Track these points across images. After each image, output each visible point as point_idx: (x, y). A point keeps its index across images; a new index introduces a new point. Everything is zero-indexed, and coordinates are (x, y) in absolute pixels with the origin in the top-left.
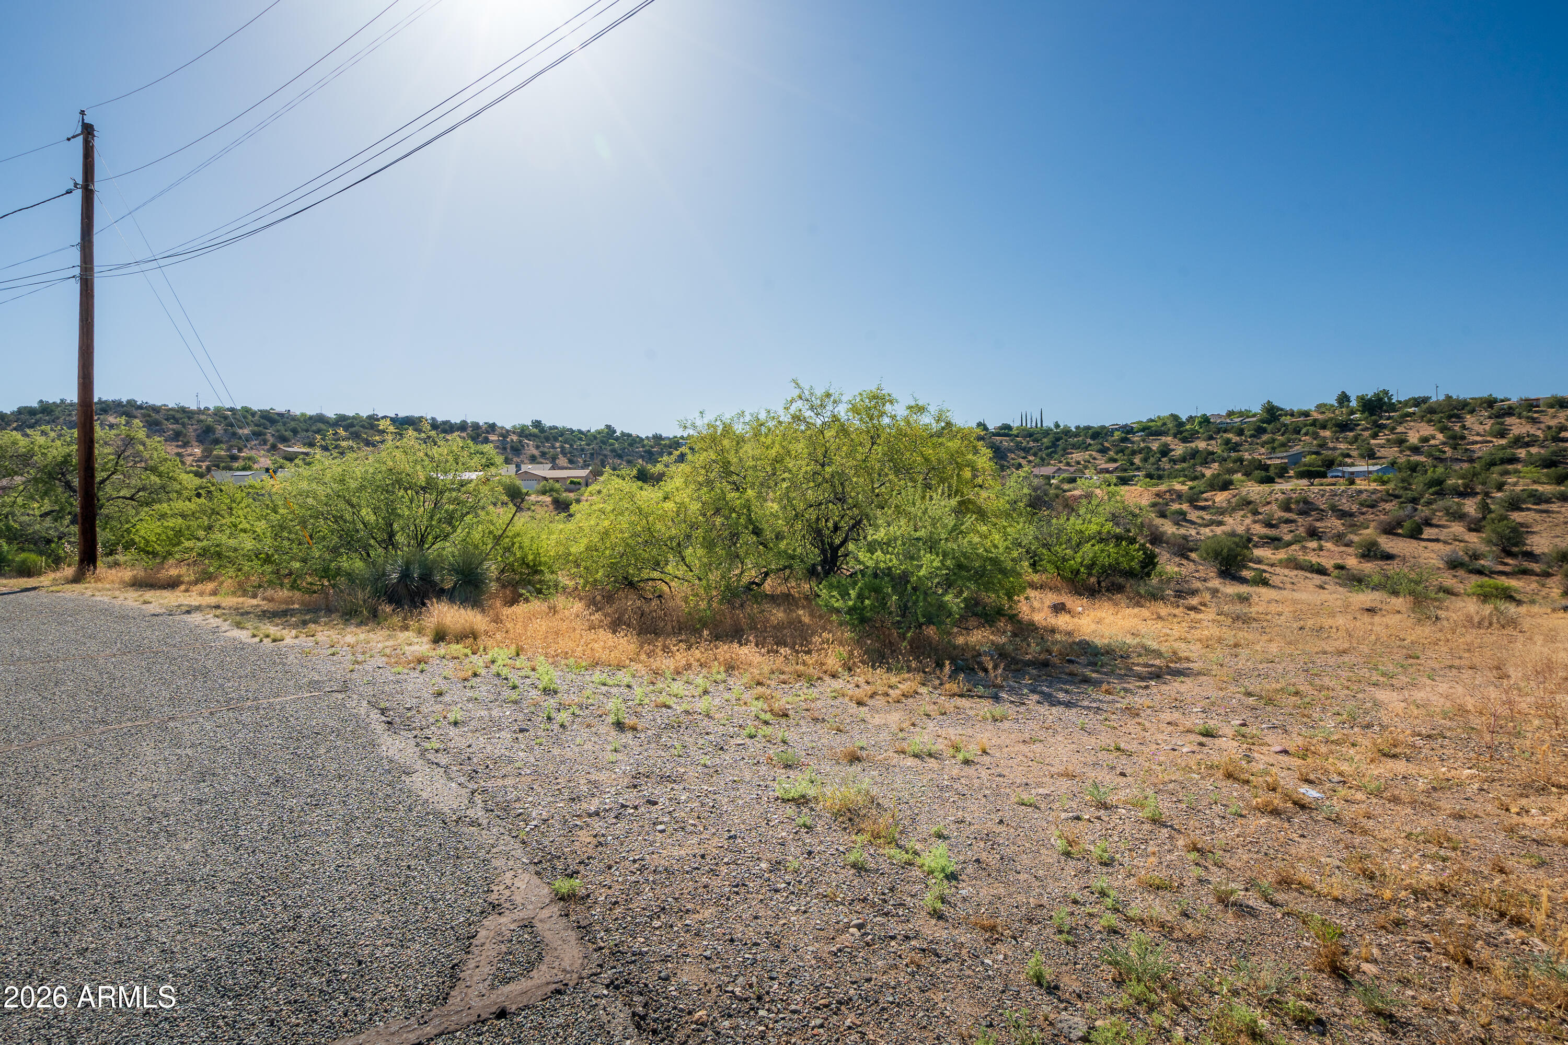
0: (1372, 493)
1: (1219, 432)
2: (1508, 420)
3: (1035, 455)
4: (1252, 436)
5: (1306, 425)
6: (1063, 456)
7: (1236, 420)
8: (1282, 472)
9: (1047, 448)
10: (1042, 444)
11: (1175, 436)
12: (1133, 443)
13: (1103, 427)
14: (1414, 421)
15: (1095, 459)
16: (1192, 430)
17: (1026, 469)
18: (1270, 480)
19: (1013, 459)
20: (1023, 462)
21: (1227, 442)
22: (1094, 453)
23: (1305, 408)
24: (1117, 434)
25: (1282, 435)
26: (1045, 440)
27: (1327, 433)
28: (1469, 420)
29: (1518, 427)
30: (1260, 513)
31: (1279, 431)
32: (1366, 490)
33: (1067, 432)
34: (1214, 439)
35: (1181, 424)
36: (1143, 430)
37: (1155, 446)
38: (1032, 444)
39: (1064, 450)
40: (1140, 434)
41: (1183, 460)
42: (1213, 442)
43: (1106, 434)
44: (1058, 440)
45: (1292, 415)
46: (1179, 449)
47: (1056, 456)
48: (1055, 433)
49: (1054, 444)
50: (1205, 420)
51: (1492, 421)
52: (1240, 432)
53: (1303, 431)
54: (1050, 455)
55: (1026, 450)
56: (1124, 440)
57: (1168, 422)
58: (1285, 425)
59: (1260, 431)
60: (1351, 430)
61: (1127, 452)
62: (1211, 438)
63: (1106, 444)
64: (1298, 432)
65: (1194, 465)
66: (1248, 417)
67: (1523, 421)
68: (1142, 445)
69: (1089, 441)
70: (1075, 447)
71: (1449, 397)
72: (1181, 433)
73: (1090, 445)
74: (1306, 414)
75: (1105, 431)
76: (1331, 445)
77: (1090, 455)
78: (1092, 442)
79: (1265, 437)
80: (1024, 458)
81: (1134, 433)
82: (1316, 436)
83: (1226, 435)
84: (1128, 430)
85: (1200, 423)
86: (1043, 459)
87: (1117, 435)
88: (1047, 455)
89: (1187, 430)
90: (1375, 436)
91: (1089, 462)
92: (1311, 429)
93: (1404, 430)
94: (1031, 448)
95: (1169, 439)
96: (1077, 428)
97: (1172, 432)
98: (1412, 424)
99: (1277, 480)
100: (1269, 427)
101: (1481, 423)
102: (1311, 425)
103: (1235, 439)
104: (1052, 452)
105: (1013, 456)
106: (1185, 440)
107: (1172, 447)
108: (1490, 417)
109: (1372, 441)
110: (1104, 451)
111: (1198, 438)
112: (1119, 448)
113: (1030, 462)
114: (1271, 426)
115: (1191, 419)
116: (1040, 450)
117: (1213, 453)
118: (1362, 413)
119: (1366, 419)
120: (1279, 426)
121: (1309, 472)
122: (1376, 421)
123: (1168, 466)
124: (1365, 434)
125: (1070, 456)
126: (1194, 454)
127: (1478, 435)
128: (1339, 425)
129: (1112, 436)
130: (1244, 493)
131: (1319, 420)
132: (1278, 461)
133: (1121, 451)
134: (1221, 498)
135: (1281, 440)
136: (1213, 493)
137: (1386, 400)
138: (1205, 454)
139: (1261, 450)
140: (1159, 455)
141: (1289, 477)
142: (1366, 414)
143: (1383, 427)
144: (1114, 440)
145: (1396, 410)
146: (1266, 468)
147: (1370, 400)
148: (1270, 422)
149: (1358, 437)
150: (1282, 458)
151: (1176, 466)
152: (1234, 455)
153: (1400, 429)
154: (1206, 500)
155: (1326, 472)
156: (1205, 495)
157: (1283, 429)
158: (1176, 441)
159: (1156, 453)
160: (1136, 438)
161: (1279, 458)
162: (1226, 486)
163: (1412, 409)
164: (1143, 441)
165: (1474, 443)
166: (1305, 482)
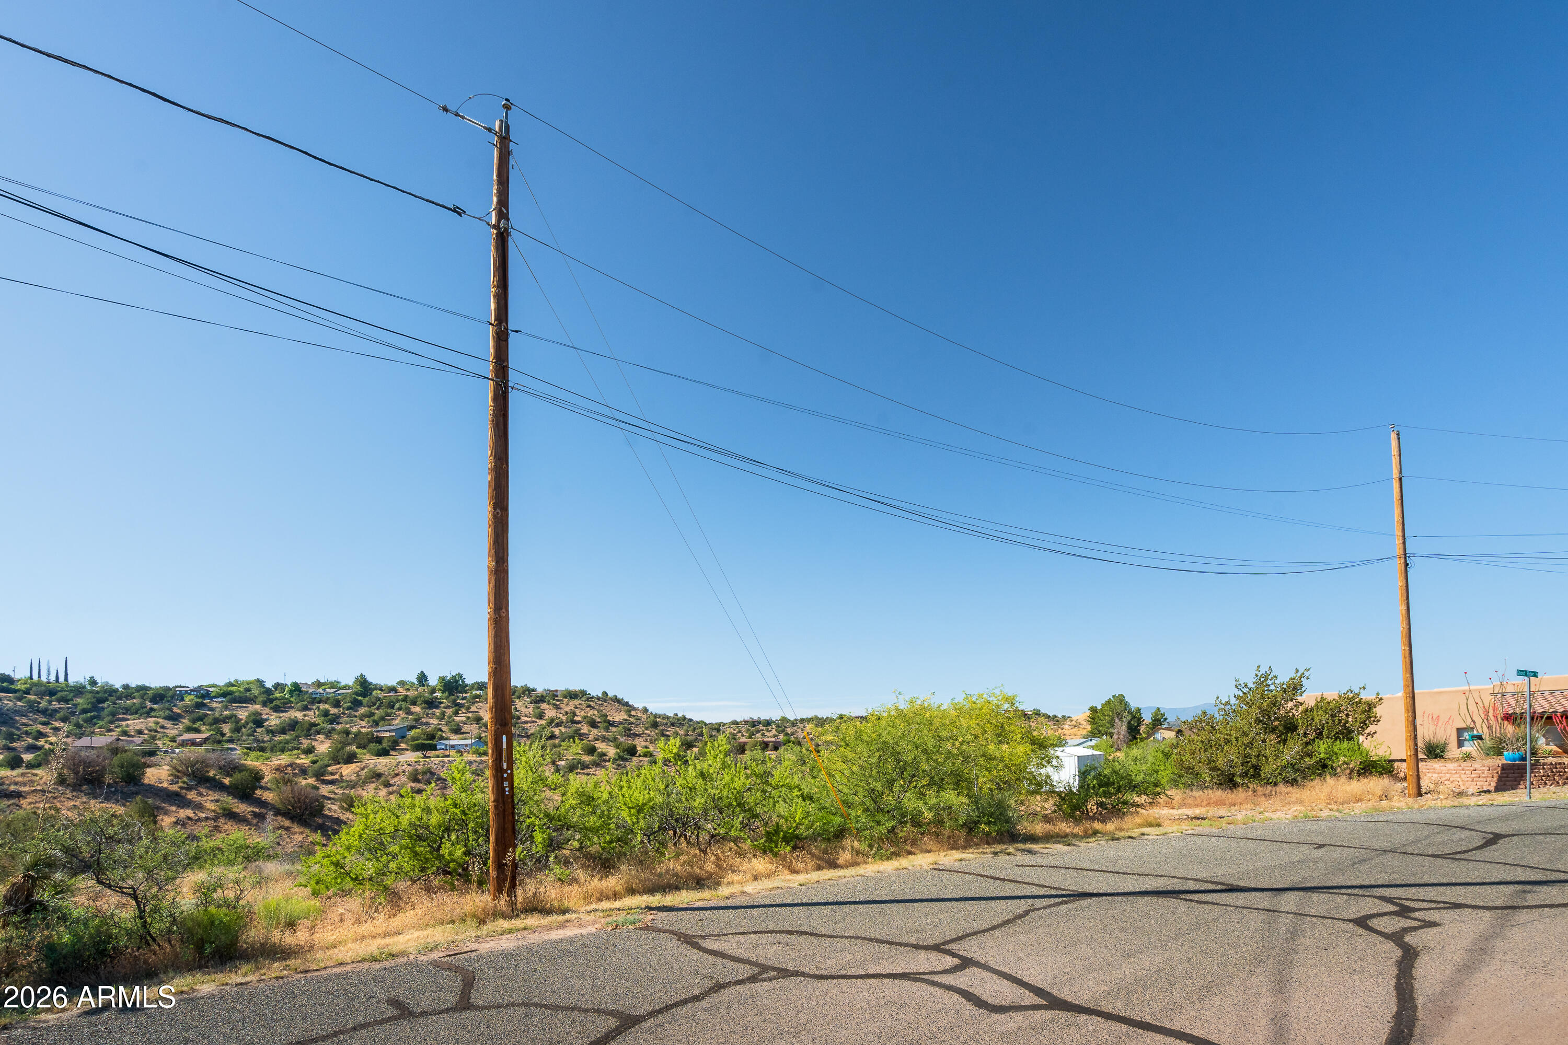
0: (480, 763)
1: (312, 704)
2: (544, 706)
3: (64, 720)
4: (348, 708)
5: (398, 701)
6: (111, 722)
7: (330, 691)
8: (394, 745)
9: (84, 711)
10: (76, 705)
11: (264, 704)
12: (212, 709)
13: (168, 689)
14: (482, 702)
15: (163, 727)
16: (283, 698)
17: (52, 739)
18: (385, 753)
19: (27, 726)
20: (46, 729)
21: (326, 714)
22: (160, 720)
23: (390, 684)
24: (188, 698)
25: (378, 709)
26: (80, 700)
27: (417, 709)
29: (550, 713)
30: (391, 785)
31: (374, 704)
32: (475, 761)
33: (111, 692)
34: (311, 709)
35: (268, 692)
36: (224, 695)
37: (243, 714)
38: (56, 705)
39: (114, 715)
40: (220, 699)
41: (283, 731)
42: (311, 713)
43: (172, 697)
44: (101, 701)
45: (381, 690)
46: (273, 720)
47: (101, 723)
48: (92, 692)
49: (95, 708)
50: (297, 688)
51: (533, 706)
52: (337, 704)
53: (397, 706)
54: (91, 722)
55: (50, 714)
56: (200, 706)
57: (252, 686)
58: (379, 699)
59: (356, 704)
60: (437, 707)
62: (305, 708)
63: (176, 710)
64: (393, 707)
65: (298, 737)
66: (340, 689)
67: (551, 707)
68: (227, 713)
69: (150, 706)
70: (131, 712)
72: (271, 701)
73: (152, 709)
74: (393, 689)
75: (172, 693)
76: (424, 720)
77: (157, 723)
78: (155, 707)
79: (362, 710)
80: (46, 724)
81: (211, 698)
82: (409, 712)
83: (322, 707)
84: (203, 694)
85: (291, 692)
86: (78, 726)
87: (189, 700)
88: (86, 721)
89: (276, 699)
90: (456, 713)
91: (156, 731)
92: (404, 704)
93: (476, 710)
94: (55, 711)
95: (257, 707)
96: (127, 687)
97: (261, 699)
98: (481, 704)
99: (391, 753)
100: (365, 701)
101: (526, 707)
102: (404, 700)
103: (333, 711)
104: (93, 718)
105: (25, 720)
106: (276, 709)
107: (264, 717)
108: (531, 703)
109: (457, 719)
110: (173, 718)
111: (293, 708)
112: (195, 716)
113: (57, 729)
114: (367, 699)
115: (277, 686)
116: (73, 713)
117: (315, 725)
118: (444, 692)
119: (446, 698)
120: (373, 700)
121: (423, 744)
122: (454, 701)
123: (266, 738)
124: (449, 711)
125: (124, 723)
126: (293, 725)
127: (526, 716)
128: (426, 702)
129: (182, 699)
130: (372, 766)
131: (406, 696)
132: (387, 734)
133: (201, 719)
134: (348, 771)
135: (379, 713)
136: (338, 766)
137: (460, 682)
138: (307, 726)
139: (363, 723)
140: (251, 725)
141: (402, 750)
142: (447, 694)
143: (460, 706)
144: (186, 707)
145: (466, 692)
146: (379, 740)
147: (449, 681)
148: (364, 696)
149: (443, 714)
150: (390, 731)
151: (277, 738)
152: (338, 727)
153: (473, 709)
154: (332, 774)
155: (435, 745)
156: (330, 769)
157: (378, 703)
158: (267, 710)
159: (247, 723)
160: (216, 704)
161: (386, 731)
162: (350, 759)
163: (478, 692)
164: (226, 708)
165: (526, 722)
166: (419, 754)
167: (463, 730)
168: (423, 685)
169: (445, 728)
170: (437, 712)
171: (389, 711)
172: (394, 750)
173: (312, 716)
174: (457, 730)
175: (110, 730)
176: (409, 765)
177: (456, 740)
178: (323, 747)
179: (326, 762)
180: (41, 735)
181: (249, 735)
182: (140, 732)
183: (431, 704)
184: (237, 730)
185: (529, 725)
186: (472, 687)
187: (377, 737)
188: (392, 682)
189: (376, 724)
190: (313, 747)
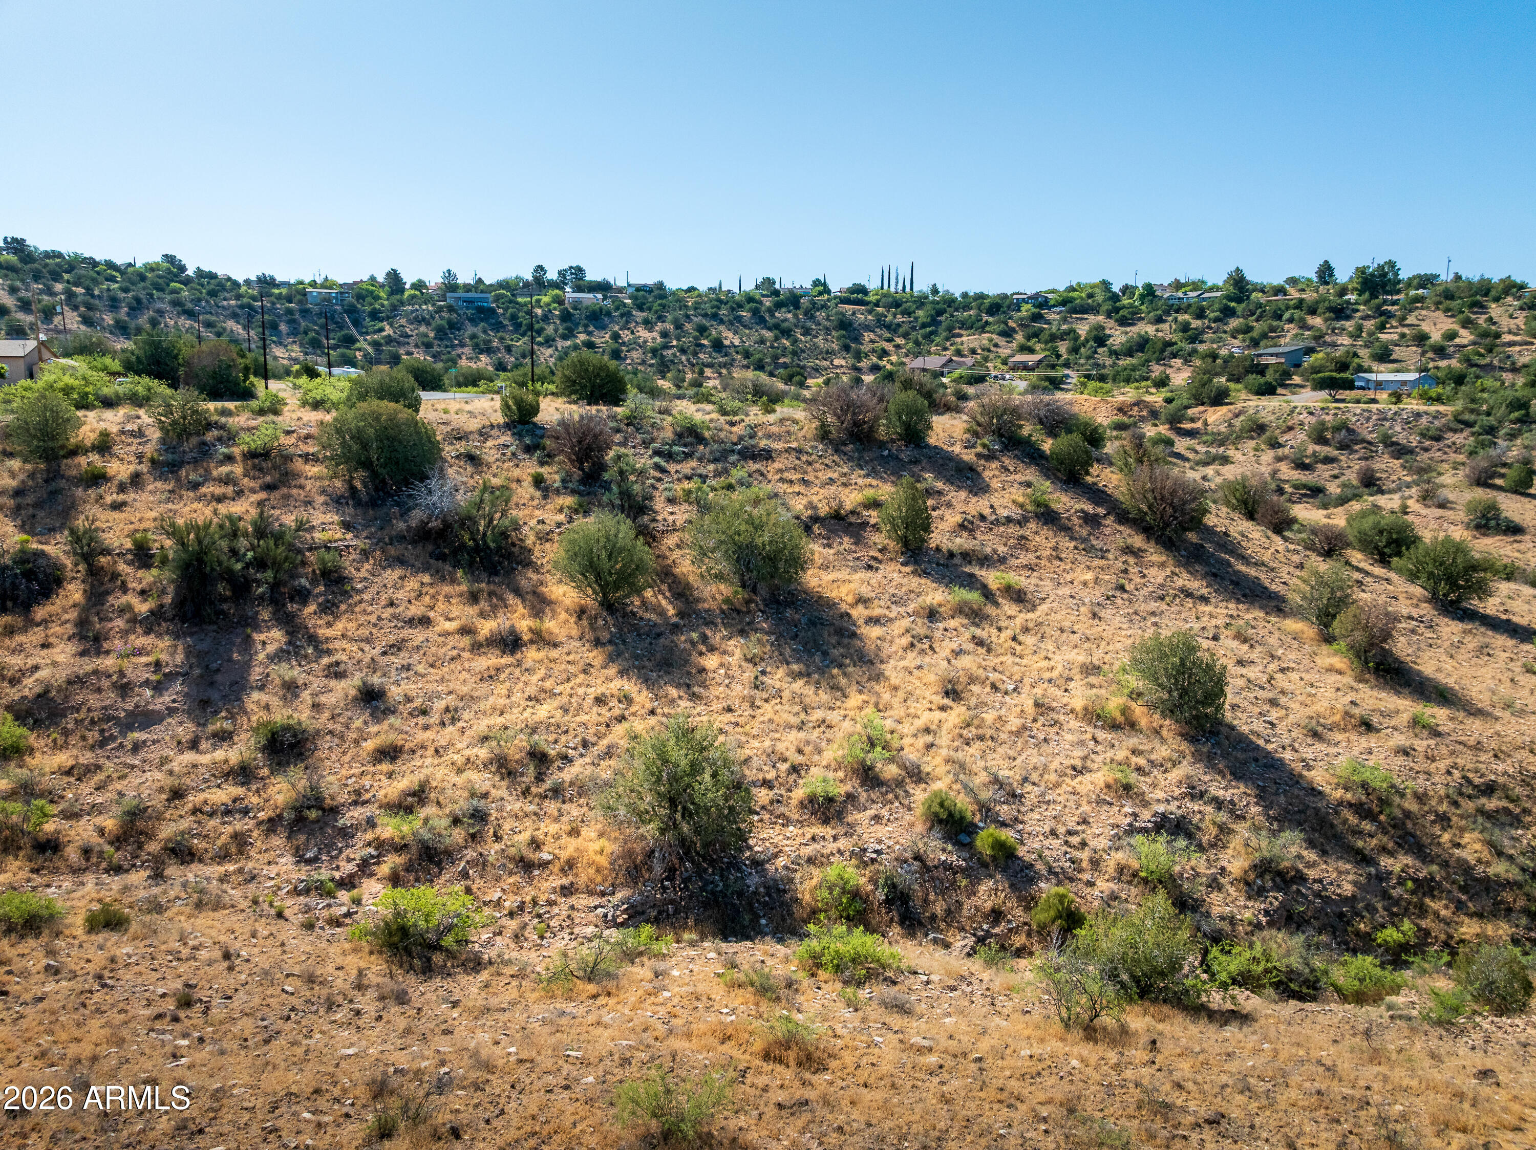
1: (1168, 313)
3: (905, 336)
4: (1216, 320)
5: (1288, 307)
6: (947, 339)
7: (1192, 294)
8: (1283, 377)
9: (924, 326)
10: (916, 318)
11: (1109, 316)
12: (1048, 322)
13: (1005, 297)
14: (1428, 308)
15: (996, 345)
16: (1131, 306)
17: (894, 358)
18: (1270, 390)
19: (872, 341)
20: (889, 347)
21: (1185, 327)
22: (994, 336)
23: (1275, 283)
24: (1025, 307)
25: (1257, 320)
26: (920, 313)
27: (1317, 321)
28: (1495, 310)
31: (1253, 314)
33: (950, 301)
34: (1165, 321)
35: (1115, 298)
36: (1064, 303)
37: (1083, 330)
38: (900, 318)
39: (950, 329)
40: (1058, 309)
41: (1130, 352)
42: (1165, 326)
43: (1009, 307)
44: (940, 313)
45: (1263, 291)
46: (1118, 337)
47: (938, 339)
48: (933, 302)
49: (934, 321)
50: (1150, 291)
51: (1524, 314)
52: (1200, 315)
53: (1287, 315)
54: (928, 337)
55: (892, 328)
56: (1037, 317)
57: (1097, 290)
58: (1260, 305)
59: (1228, 312)
60: (1348, 318)
61: (1045, 336)
62: (1159, 320)
63: (1011, 324)
64: (1279, 317)
65: (1148, 361)
66: (1206, 290)
68: (1064, 327)
69: (985, 317)
70: (966, 325)
71: (1458, 277)
72: (1117, 310)
73: (987, 323)
74: (1280, 290)
75: (1008, 302)
76: (1328, 339)
77: (991, 340)
78: (991, 319)
79: (1234, 323)
80: (889, 340)
81: (1049, 308)
82: (1304, 326)
83: (1182, 317)
84: (1041, 302)
85: (1142, 297)
86: (917, 343)
87: (1027, 309)
88: (925, 337)
89: (1124, 307)
90: (1382, 327)
91: (989, 350)
92: (1297, 314)
93: (1416, 322)
94: (899, 325)
95: (1101, 318)
96: (965, 295)
97: (1105, 307)
98: (1424, 312)
100: (1240, 308)
101: (1511, 316)
102: (1296, 308)
103: (1196, 324)
104: (931, 333)
105: (872, 336)
106: (1123, 322)
107: (1108, 332)
108: (1521, 308)
109: (1383, 337)
110: (1008, 334)
111: (1142, 319)
112: (1031, 331)
113: (898, 347)
114: (1243, 305)
115: (1126, 289)
116: (914, 328)
117: (1171, 344)
118: (1361, 293)
119: (1365, 303)
120: (1251, 307)
121: (1332, 379)
122: (1378, 307)
123: (1109, 362)
124: (1369, 325)
125: (959, 340)
126: (1142, 344)
127: (1510, 332)
128: (1331, 309)
129: (1019, 310)
130: (1251, 411)
131: (1301, 301)
132: (1273, 361)
133: (1036, 335)
134: (1215, 417)
135: (1259, 327)
136: (1202, 408)
137: (1391, 275)
138: (1159, 345)
139: (1236, 342)
140: (1092, 343)
141: (1297, 386)
142: (1366, 295)
143: (1389, 315)
144: (1022, 319)
145: (1398, 292)
146: (1261, 370)
147: (1372, 275)
148: (1239, 300)
149: (1360, 328)
150: (1277, 355)
151: (1120, 363)
152: (1202, 348)
153: (1411, 320)
154: (1193, 420)
155: (1353, 381)
156: (1190, 412)
157: (1258, 311)
158: (1111, 323)
159: (1087, 341)
160: (1053, 316)
161: (1272, 355)
162: (1219, 399)
163: (1420, 291)
164: (1065, 320)
165: (1511, 344)
166: (1324, 394)
167: (1394, 356)
168: (1327, 283)
169: (1363, 353)
170: (1349, 325)
171: (1275, 323)
172: (1285, 386)
173: (1166, 331)
174: (1384, 356)
175: (945, 349)
176: (1311, 413)
177: (1383, 373)
178: (1181, 376)
179: (1185, 402)
180: (884, 353)
181: (1088, 358)
182: (973, 352)
183: (1340, 312)
184: (1075, 350)
185: (1518, 348)
186: (1409, 284)
187: (1258, 364)
188: (1278, 280)
189: (1255, 343)
190: (1168, 377)
